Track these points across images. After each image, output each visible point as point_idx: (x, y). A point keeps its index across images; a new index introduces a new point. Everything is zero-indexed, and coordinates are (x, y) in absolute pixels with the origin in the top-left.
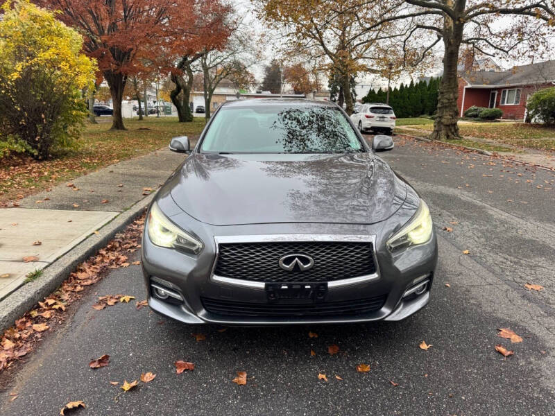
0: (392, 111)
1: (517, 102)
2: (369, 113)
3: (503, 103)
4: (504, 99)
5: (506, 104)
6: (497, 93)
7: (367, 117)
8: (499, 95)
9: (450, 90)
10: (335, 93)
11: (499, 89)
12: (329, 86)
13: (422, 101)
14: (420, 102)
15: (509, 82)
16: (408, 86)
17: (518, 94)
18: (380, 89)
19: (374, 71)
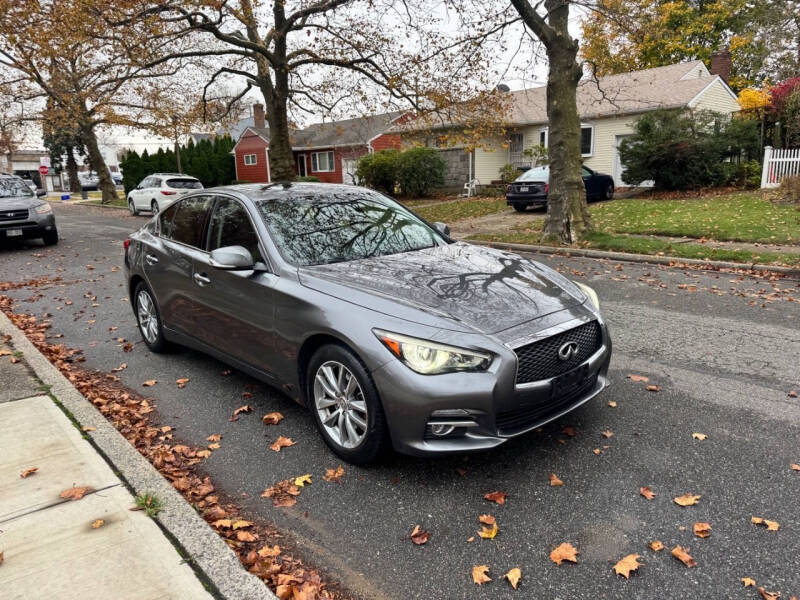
0: (200, 184)
1: (331, 168)
2: (166, 188)
3: (315, 169)
4: (315, 164)
5: (319, 171)
6: (305, 157)
7: (166, 193)
8: (308, 159)
9: (285, 156)
10: (58, 156)
11: (308, 152)
12: (46, 145)
13: (211, 167)
14: (207, 169)
15: (318, 143)
16: (186, 147)
17: (330, 158)
18: (146, 151)
19: (142, 126)
